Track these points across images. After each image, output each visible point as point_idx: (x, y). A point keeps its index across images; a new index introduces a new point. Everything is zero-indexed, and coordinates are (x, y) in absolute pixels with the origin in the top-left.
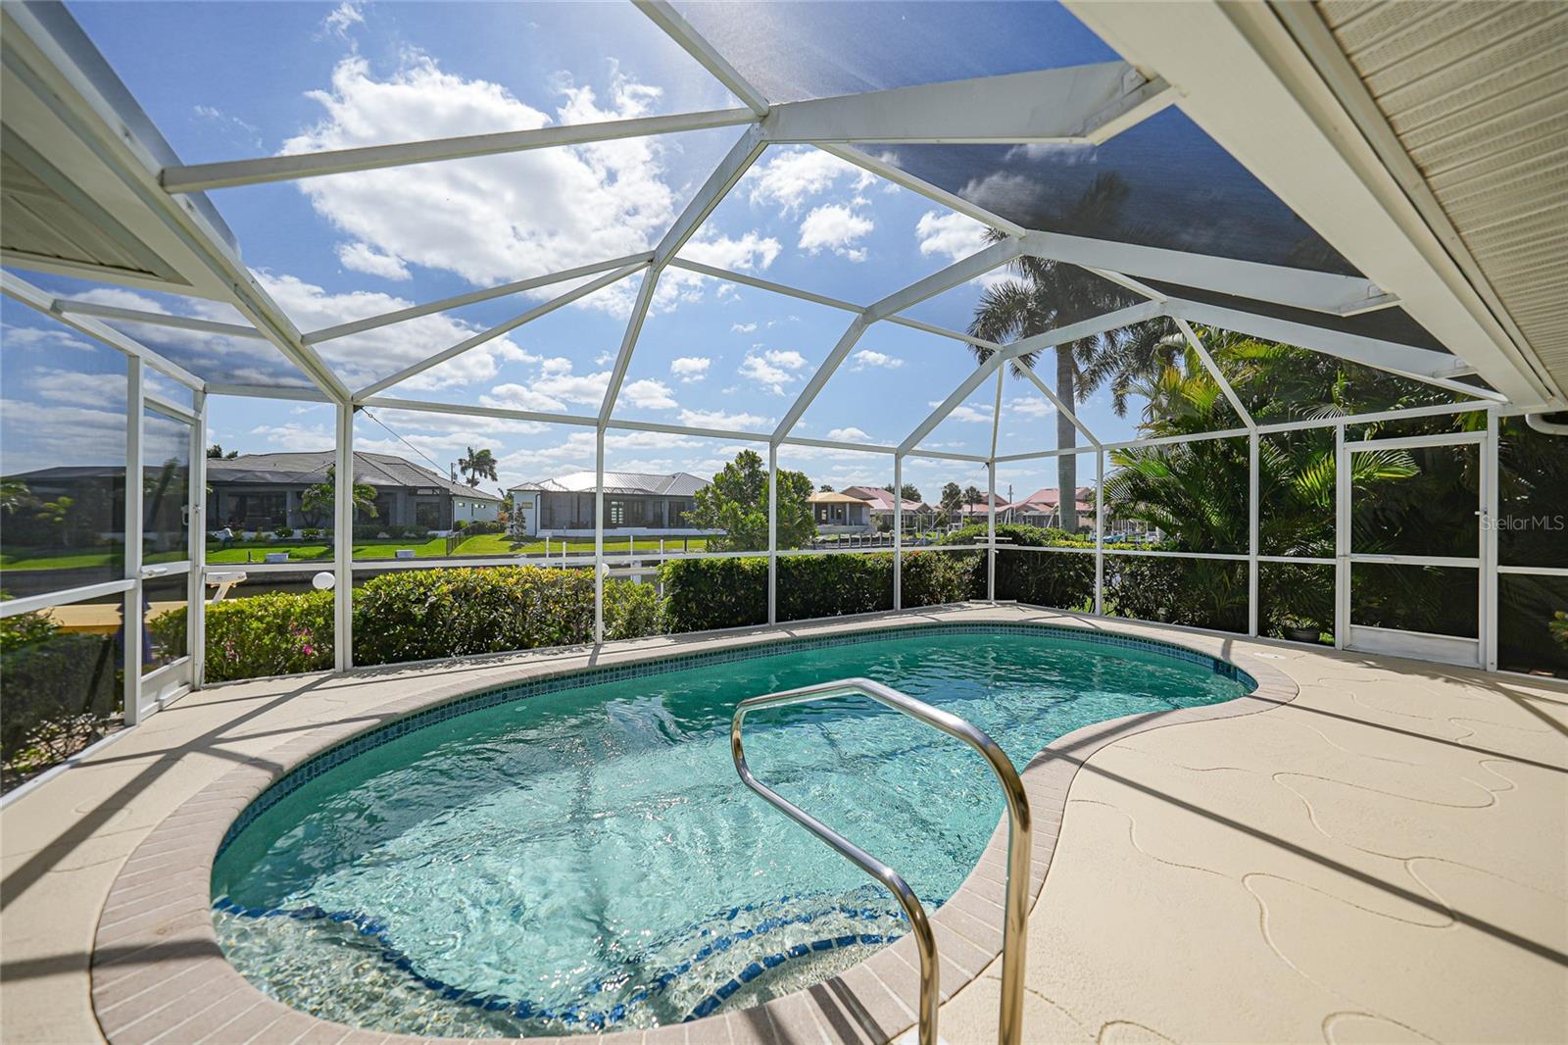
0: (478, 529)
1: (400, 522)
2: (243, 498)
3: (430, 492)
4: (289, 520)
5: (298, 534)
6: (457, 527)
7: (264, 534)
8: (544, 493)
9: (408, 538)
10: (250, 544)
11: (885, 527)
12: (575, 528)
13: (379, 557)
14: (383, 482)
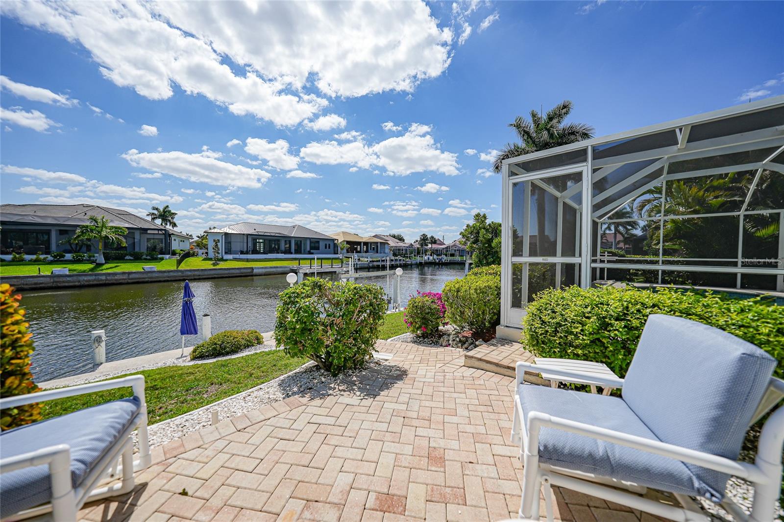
0: (187, 255)
1: (139, 250)
3: (156, 232)
4: (56, 248)
5: (68, 256)
6: (176, 253)
7: (41, 257)
8: (226, 234)
9: (146, 259)
10: (30, 263)
11: (395, 255)
12: (245, 254)
13: (134, 270)
14: (127, 225)
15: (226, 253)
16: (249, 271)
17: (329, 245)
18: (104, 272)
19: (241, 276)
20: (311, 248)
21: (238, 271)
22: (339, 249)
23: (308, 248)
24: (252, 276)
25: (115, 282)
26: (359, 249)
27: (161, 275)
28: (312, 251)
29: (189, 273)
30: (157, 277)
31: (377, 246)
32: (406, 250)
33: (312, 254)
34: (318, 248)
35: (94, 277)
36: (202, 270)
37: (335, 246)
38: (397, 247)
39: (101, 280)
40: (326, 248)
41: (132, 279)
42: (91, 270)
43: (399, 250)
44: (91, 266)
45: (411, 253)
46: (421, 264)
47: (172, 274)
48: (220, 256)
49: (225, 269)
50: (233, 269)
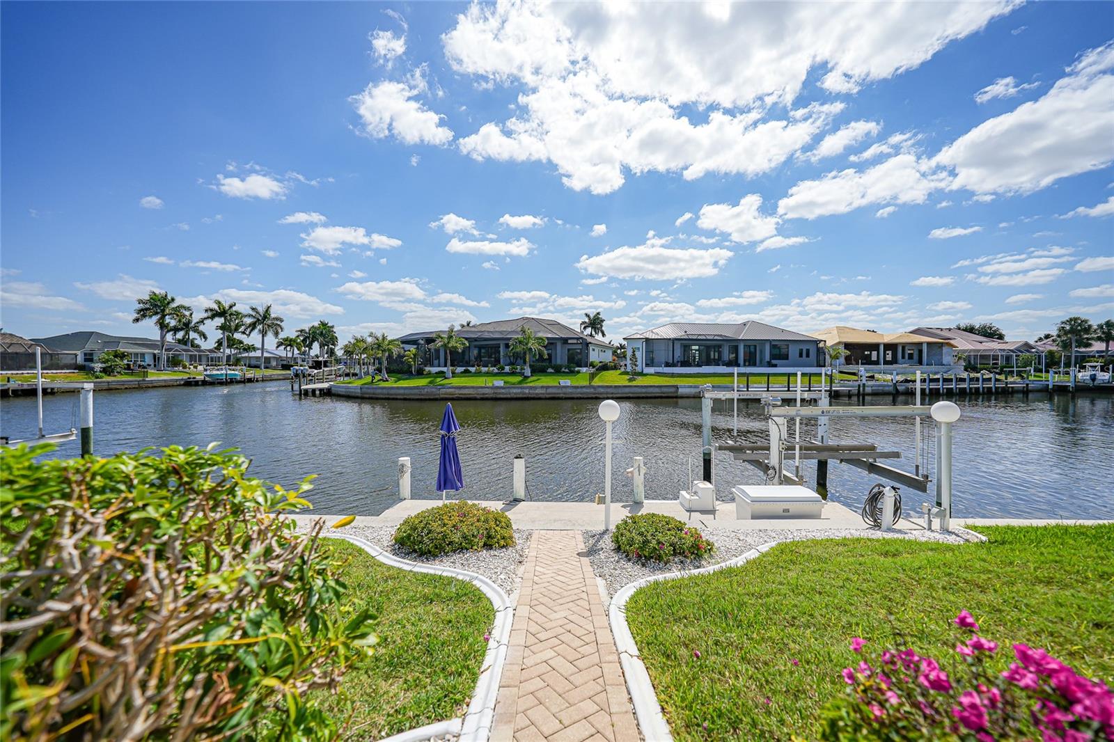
0: (605, 367)
1: (559, 362)
2: (480, 348)
3: (575, 341)
4: (502, 361)
5: (507, 369)
6: (592, 365)
7: (491, 369)
8: (647, 340)
9: (564, 372)
10: (484, 374)
11: (970, 367)
12: (670, 366)
13: (550, 385)
14: (550, 336)
15: (647, 365)
16: (673, 390)
17: (808, 351)
18: (528, 385)
19: (661, 397)
20: (773, 357)
21: (657, 390)
22: (827, 357)
23: (767, 358)
24: (676, 397)
25: (535, 396)
26: (874, 357)
27: (574, 390)
28: (774, 362)
29: (602, 390)
30: (571, 393)
31: (921, 352)
32: (1008, 358)
33: (775, 366)
34: (786, 357)
35: (519, 391)
36: (616, 386)
37: (820, 352)
38: (979, 351)
39: (525, 394)
40: (801, 355)
41: (549, 394)
42: (520, 382)
43: (982, 357)
44: (520, 378)
45: (1027, 363)
46: (1061, 390)
47: (584, 390)
48: (638, 369)
49: (642, 387)
50: (651, 386)
